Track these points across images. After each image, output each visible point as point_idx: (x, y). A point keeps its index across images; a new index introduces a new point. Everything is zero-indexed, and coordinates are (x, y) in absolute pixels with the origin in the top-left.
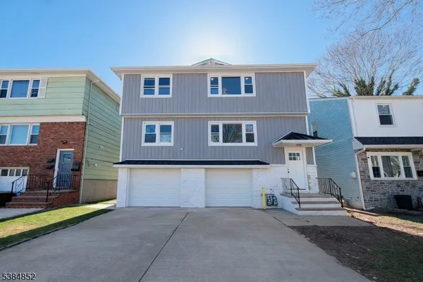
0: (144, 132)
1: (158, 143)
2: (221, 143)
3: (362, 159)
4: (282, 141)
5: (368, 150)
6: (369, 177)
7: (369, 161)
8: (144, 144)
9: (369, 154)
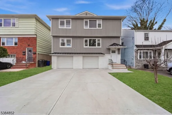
0: (60, 42)
1: (66, 46)
2: (88, 47)
3: (136, 53)
4: (110, 47)
5: (138, 50)
6: (138, 59)
7: (139, 53)
8: (61, 47)
9: (139, 51)
